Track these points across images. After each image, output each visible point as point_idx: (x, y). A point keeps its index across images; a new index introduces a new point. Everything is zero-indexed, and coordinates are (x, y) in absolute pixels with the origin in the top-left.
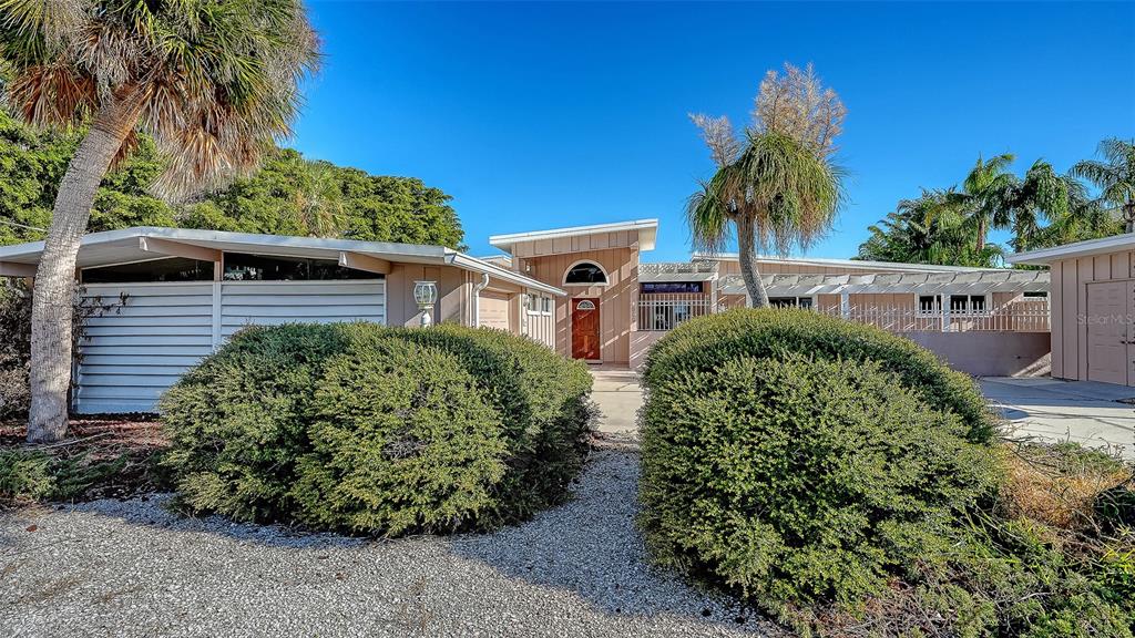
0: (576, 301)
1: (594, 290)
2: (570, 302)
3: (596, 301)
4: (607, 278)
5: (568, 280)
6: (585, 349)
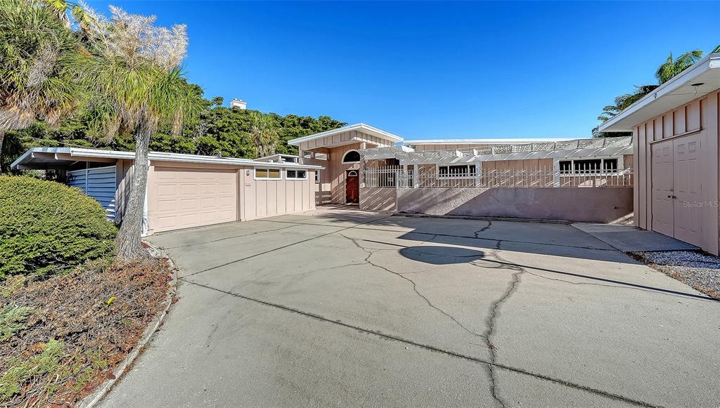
0: (348, 172)
1: (356, 165)
2: (345, 173)
3: (357, 171)
5: (345, 161)
6: (352, 197)
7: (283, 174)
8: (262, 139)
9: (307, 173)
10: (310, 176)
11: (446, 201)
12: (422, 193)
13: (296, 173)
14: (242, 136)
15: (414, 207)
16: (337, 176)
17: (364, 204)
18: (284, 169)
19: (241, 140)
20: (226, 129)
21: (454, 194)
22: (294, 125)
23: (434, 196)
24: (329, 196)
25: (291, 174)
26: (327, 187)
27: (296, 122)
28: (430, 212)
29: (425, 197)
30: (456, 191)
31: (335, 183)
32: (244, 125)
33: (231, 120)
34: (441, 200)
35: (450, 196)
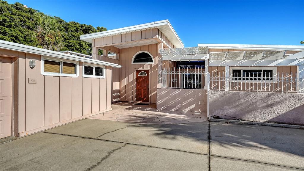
0: (138, 72)
1: (146, 66)
2: (135, 73)
3: (148, 72)
4: (153, 60)
5: (135, 61)
6: (142, 96)
7: (80, 69)
8: (47, 39)
9: (105, 71)
10: (107, 74)
11: (268, 106)
12: (239, 96)
13: (94, 70)
14: (26, 33)
15: (230, 111)
16: (127, 75)
17: (162, 105)
18: (81, 63)
19: (25, 37)
20: (7, 24)
21: (278, 100)
22: (77, 31)
23: (254, 101)
24: (118, 94)
25: (88, 70)
26: (117, 86)
27: (79, 28)
28: (249, 118)
29: (243, 101)
30: (280, 97)
31: (125, 82)
32: (28, 23)
33: (13, 16)
34: (262, 105)
35: (273, 102)
